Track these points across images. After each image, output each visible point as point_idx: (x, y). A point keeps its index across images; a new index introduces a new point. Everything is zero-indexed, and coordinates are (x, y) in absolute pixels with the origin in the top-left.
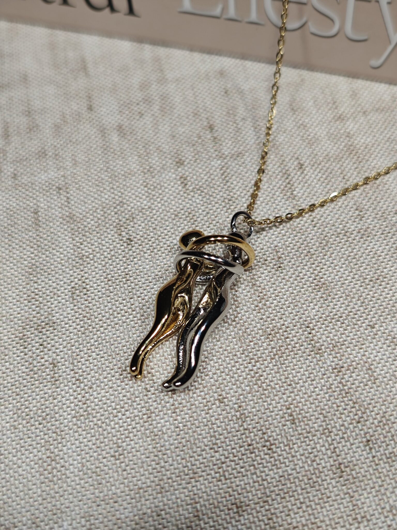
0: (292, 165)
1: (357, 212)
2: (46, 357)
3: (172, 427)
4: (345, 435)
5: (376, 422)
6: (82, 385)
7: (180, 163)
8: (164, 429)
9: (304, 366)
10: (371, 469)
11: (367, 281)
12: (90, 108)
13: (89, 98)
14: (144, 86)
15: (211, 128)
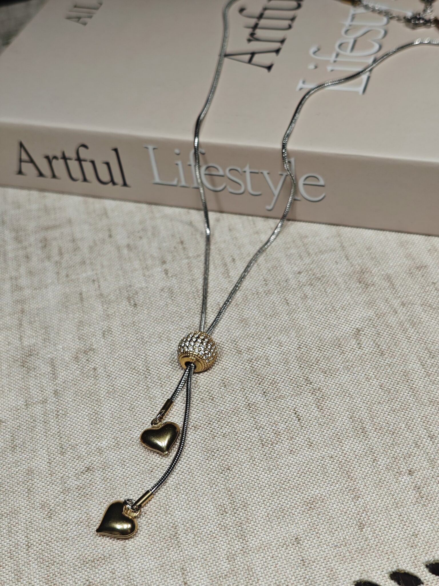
0: (228, 260)
1: (264, 282)
2: (90, 366)
3: (160, 394)
4: (252, 391)
5: (269, 383)
6: (111, 378)
7: (164, 262)
8: (156, 395)
9: (232, 360)
10: (265, 405)
11: (268, 316)
12: (110, 236)
13: (110, 230)
14: (141, 222)
15: (182, 243)
